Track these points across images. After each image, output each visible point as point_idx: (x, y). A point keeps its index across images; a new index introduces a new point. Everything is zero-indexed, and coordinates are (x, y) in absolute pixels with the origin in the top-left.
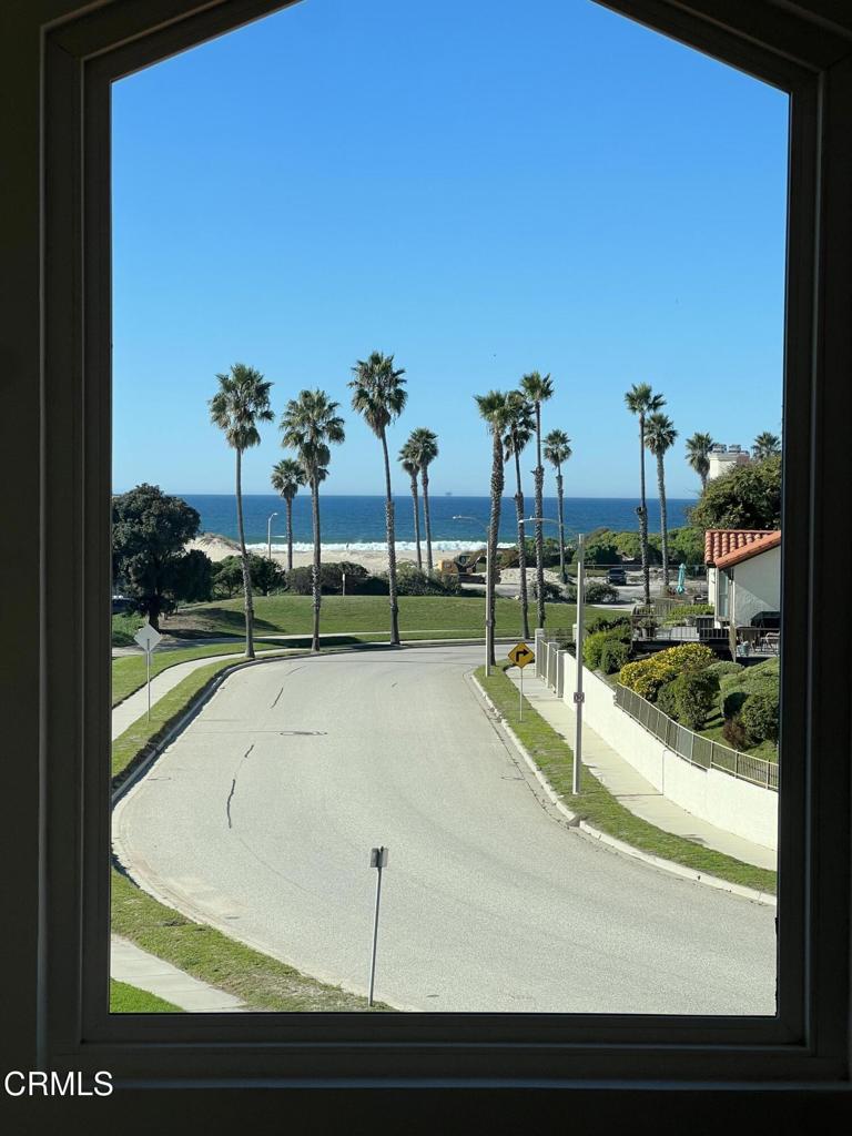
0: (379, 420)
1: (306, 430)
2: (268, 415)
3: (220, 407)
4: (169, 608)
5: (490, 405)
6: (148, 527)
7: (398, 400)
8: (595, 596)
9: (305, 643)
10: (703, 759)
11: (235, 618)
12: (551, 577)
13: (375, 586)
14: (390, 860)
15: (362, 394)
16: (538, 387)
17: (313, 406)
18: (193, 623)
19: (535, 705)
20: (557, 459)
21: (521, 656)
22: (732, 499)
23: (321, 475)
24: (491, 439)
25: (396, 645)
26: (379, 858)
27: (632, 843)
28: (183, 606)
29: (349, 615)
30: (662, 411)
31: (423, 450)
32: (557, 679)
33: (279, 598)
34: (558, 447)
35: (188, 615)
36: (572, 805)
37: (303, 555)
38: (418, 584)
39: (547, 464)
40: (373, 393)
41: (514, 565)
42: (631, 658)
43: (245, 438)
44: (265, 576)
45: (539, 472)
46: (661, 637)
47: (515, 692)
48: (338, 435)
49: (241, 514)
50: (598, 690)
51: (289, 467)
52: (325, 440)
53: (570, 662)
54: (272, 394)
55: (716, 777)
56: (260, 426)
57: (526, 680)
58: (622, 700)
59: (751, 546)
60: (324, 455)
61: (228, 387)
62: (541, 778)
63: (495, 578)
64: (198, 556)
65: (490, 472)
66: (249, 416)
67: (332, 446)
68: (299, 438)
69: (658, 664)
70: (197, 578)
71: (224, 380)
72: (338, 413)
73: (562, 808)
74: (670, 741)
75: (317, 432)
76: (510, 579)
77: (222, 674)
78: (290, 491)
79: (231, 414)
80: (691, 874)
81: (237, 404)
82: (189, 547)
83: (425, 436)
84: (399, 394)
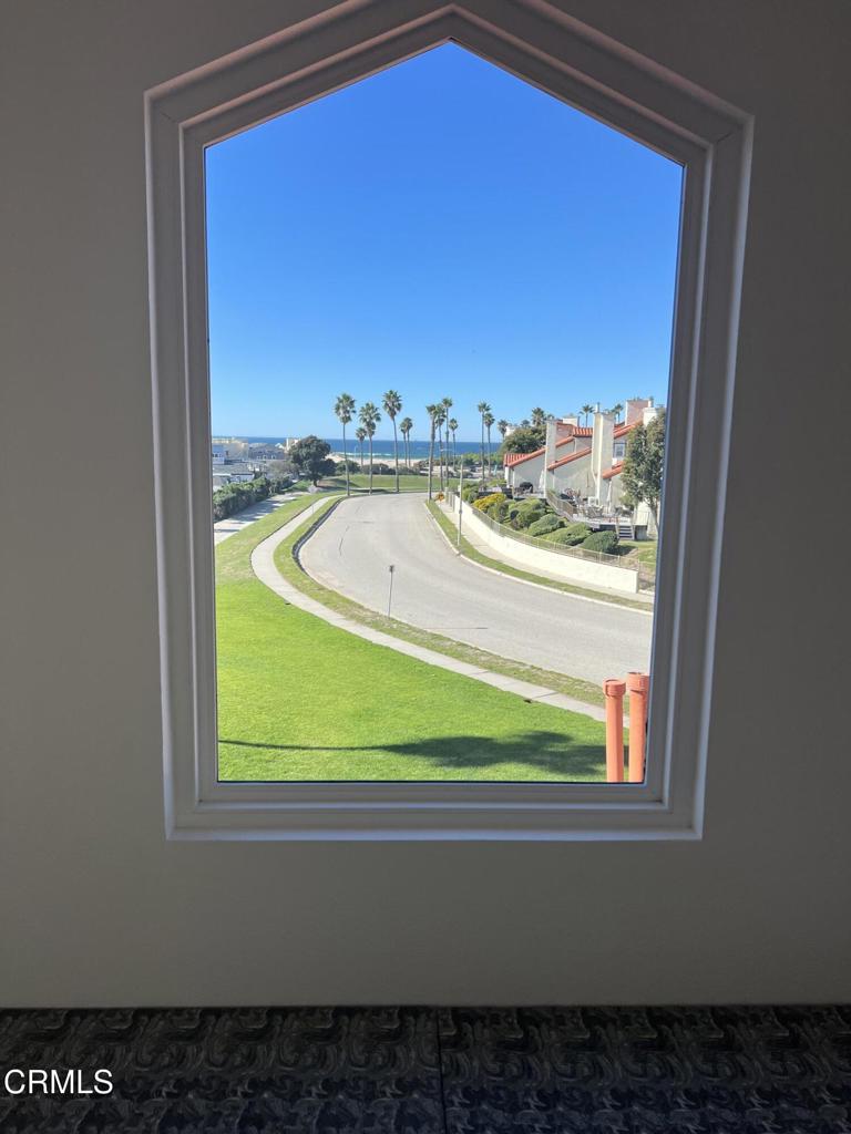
0: (393, 414)
1: (367, 417)
2: (354, 412)
3: (338, 408)
4: (320, 478)
5: (431, 409)
6: (313, 450)
7: (399, 407)
8: (466, 476)
9: (367, 491)
10: (503, 533)
11: (344, 482)
12: (451, 469)
13: (391, 472)
14: (395, 568)
15: (387, 404)
16: (448, 403)
17: (370, 408)
18: (328, 484)
19: (447, 514)
20: (453, 429)
21: (440, 497)
22: (514, 443)
23: (373, 433)
24: (431, 422)
25: (398, 492)
26: (392, 569)
27: (478, 561)
28: (325, 478)
29: (382, 481)
30: (490, 411)
31: (408, 425)
32: (452, 504)
33: (358, 475)
34: (454, 425)
35: (327, 481)
36: (458, 548)
37: (367, 462)
38: (406, 471)
39: (450, 430)
40: (390, 404)
41: (438, 465)
42: (478, 498)
43: (347, 419)
44: (353, 468)
45: (447, 433)
46: (489, 490)
47: (438, 509)
48: (378, 419)
49: (345, 446)
50: (467, 509)
51: (362, 430)
52: (374, 421)
53: (457, 500)
54: (355, 404)
55: (507, 540)
56: (352, 415)
57: (442, 505)
58: (475, 512)
59: (520, 460)
60: (374, 426)
61: (341, 401)
62: (447, 539)
63: (432, 470)
64: (330, 460)
65: (431, 433)
66: (348, 412)
67: (376, 423)
68: (365, 420)
69: (488, 500)
70: (330, 468)
71: (339, 399)
72: (378, 411)
73: (455, 550)
74: (491, 526)
75: (371, 418)
76: (437, 469)
77: (339, 501)
78: (362, 438)
79: (341, 411)
80: (499, 573)
81: (344, 407)
82: (327, 457)
83: (408, 420)
84: (399, 405)
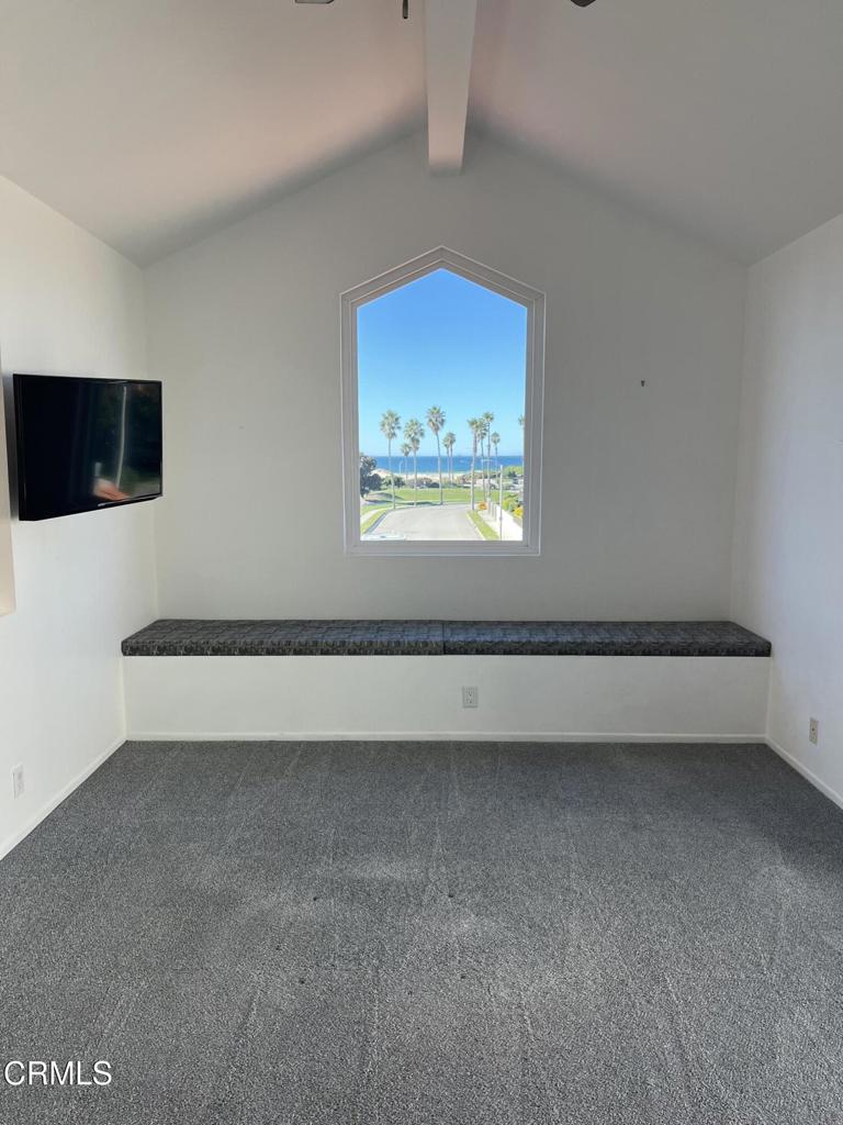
0: (437, 429)
1: (412, 433)
2: (399, 428)
3: (383, 425)
4: (368, 492)
5: (472, 423)
8: (508, 488)
9: (412, 504)
11: (389, 496)
12: (493, 482)
13: (435, 485)
15: (431, 420)
16: (489, 417)
17: (414, 424)
18: (375, 497)
19: (488, 523)
20: (495, 441)
21: (483, 506)
23: (417, 449)
24: (472, 439)
25: (442, 504)
28: (372, 492)
29: (427, 494)
31: (451, 439)
32: (494, 514)
33: (402, 489)
34: (496, 439)
35: (373, 495)
37: (411, 477)
38: (450, 484)
39: (492, 444)
40: (434, 420)
41: (480, 478)
42: (518, 506)
43: (392, 435)
44: (399, 483)
45: (489, 446)
47: (480, 519)
48: (422, 435)
49: (391, 462)
50: (508, 517)
51: (406, 445)
52: (418, 437)
53: (498, 508)
54: (401, 421)
56: (397, 431)
57: (484, 515)
58: (515, 520)
60: (418, 441)
61: (387, 418)
63: (474, 483)
64: (376, 475)
65: (472, 446)
66: (393, 428)
67: (420, 439)
68: (410, 436)
70: (376, 483)
71: (384, 415)
72: (422, 427)
75: (416, 434)
76: (480, 482)
77: (386, 513)
78: (407, 454)
79: (387, 427)
81: (389, 424)
82: (374, 472)
83: (451, 435)
84: (443, 421)
